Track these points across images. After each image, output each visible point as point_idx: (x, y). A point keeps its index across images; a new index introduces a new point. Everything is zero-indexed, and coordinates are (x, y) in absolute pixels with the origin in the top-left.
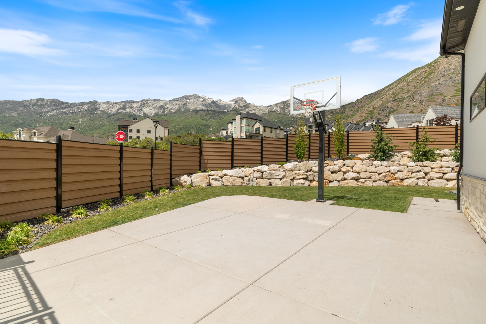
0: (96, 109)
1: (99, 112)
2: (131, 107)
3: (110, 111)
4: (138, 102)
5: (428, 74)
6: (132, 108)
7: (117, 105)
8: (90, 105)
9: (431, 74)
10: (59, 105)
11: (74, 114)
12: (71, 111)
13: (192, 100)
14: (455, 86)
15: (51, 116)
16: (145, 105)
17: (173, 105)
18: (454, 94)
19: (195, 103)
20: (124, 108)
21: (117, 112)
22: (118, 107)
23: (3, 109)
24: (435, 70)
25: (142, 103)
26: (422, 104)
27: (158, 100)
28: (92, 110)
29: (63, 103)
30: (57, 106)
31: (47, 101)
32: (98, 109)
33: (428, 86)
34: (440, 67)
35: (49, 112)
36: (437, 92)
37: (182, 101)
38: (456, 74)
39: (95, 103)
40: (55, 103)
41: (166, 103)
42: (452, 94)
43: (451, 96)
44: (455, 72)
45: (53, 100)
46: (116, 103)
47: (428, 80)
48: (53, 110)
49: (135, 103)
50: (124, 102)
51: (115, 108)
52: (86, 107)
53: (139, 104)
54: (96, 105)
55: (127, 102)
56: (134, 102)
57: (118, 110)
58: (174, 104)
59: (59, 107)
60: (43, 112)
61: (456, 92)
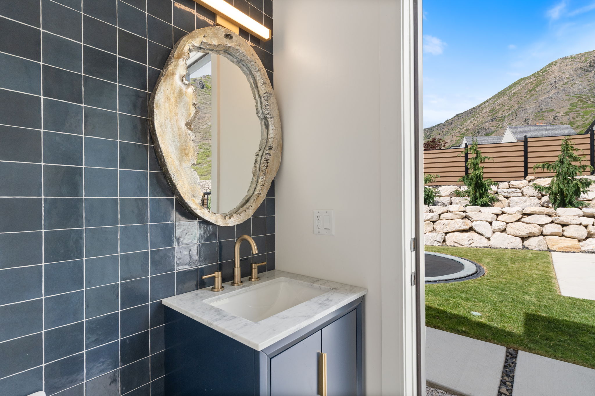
5: (536, 85)
9: (538, 85)
14: (569, 100)
18: (568, 110)
24: (544, 80)
26: (527, 124)
33: (535, 100)
34: (550, 76)
36: (547, 107)
38: (571, 85)
42: (566, 110)
43: (565, 112)
44: (569, 82)
47: (535, 93)
61: (571, 107)
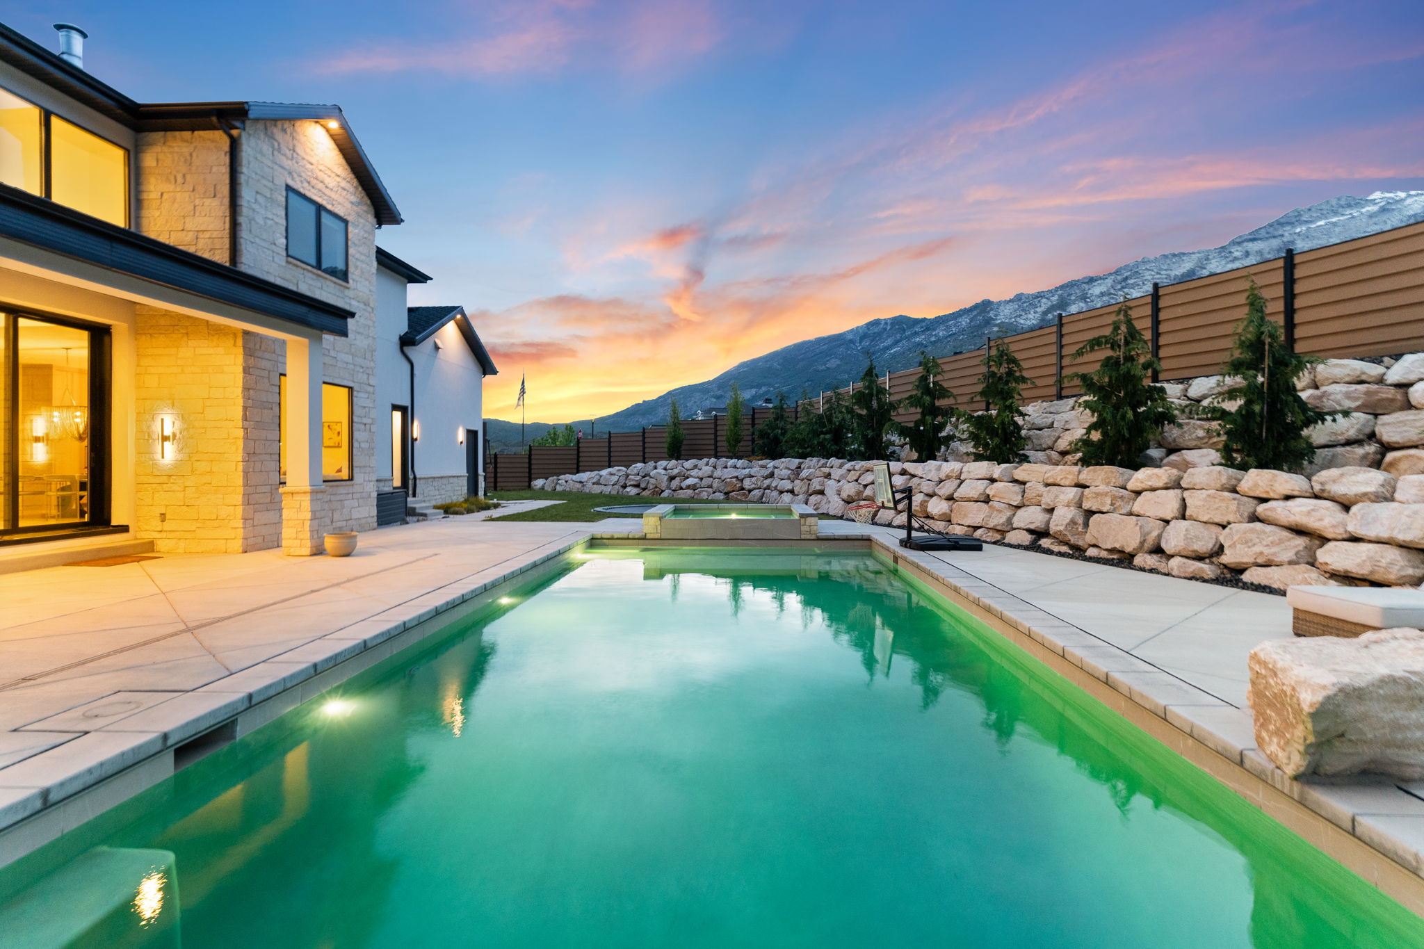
0: (988, 322)
1: (995, 329)
2: (1084, 298)
3: (1022, 322)
4: (1104, 279)
6: (1085, 301)
7: (1044, 300)
8: (975, 313)
10: (909, 328)
11: (939, 344)
12: (933, 339)
13: (1322, 223)
15: (893, 356)
16: (1130, 282)
17: (1236, 259)
19: (1337, 229)
20: (1063, 304)
21: (1043, 320)
22: (1044, 304)
23: (815, 355)
25: (1119, 278)
27: (1174, 255)
28: (980, 327)
29: (917, 322)
30: (904, 330)
31: (886, 323)
32: (994, 320)
35: (888, 348)
37: (1275, 237)
39: (986, 305)
40: (902, 325)
41: (1207, 259)
45: (895, 318)
46: (1039, 296)
48: (896, 343)
49: (1096, 284)
50: (1062, 287)
51: (1038, 310)
52: (964, 321)
53: (1109, 282)
54: (989, 312)
55: (1072, 285)
56: (1091, 280)
57: (1045, 313)
58: (1237, 254)
59: (908, 333)
60: (879, 350)
